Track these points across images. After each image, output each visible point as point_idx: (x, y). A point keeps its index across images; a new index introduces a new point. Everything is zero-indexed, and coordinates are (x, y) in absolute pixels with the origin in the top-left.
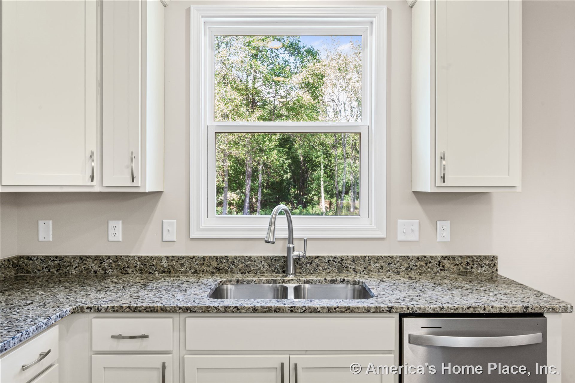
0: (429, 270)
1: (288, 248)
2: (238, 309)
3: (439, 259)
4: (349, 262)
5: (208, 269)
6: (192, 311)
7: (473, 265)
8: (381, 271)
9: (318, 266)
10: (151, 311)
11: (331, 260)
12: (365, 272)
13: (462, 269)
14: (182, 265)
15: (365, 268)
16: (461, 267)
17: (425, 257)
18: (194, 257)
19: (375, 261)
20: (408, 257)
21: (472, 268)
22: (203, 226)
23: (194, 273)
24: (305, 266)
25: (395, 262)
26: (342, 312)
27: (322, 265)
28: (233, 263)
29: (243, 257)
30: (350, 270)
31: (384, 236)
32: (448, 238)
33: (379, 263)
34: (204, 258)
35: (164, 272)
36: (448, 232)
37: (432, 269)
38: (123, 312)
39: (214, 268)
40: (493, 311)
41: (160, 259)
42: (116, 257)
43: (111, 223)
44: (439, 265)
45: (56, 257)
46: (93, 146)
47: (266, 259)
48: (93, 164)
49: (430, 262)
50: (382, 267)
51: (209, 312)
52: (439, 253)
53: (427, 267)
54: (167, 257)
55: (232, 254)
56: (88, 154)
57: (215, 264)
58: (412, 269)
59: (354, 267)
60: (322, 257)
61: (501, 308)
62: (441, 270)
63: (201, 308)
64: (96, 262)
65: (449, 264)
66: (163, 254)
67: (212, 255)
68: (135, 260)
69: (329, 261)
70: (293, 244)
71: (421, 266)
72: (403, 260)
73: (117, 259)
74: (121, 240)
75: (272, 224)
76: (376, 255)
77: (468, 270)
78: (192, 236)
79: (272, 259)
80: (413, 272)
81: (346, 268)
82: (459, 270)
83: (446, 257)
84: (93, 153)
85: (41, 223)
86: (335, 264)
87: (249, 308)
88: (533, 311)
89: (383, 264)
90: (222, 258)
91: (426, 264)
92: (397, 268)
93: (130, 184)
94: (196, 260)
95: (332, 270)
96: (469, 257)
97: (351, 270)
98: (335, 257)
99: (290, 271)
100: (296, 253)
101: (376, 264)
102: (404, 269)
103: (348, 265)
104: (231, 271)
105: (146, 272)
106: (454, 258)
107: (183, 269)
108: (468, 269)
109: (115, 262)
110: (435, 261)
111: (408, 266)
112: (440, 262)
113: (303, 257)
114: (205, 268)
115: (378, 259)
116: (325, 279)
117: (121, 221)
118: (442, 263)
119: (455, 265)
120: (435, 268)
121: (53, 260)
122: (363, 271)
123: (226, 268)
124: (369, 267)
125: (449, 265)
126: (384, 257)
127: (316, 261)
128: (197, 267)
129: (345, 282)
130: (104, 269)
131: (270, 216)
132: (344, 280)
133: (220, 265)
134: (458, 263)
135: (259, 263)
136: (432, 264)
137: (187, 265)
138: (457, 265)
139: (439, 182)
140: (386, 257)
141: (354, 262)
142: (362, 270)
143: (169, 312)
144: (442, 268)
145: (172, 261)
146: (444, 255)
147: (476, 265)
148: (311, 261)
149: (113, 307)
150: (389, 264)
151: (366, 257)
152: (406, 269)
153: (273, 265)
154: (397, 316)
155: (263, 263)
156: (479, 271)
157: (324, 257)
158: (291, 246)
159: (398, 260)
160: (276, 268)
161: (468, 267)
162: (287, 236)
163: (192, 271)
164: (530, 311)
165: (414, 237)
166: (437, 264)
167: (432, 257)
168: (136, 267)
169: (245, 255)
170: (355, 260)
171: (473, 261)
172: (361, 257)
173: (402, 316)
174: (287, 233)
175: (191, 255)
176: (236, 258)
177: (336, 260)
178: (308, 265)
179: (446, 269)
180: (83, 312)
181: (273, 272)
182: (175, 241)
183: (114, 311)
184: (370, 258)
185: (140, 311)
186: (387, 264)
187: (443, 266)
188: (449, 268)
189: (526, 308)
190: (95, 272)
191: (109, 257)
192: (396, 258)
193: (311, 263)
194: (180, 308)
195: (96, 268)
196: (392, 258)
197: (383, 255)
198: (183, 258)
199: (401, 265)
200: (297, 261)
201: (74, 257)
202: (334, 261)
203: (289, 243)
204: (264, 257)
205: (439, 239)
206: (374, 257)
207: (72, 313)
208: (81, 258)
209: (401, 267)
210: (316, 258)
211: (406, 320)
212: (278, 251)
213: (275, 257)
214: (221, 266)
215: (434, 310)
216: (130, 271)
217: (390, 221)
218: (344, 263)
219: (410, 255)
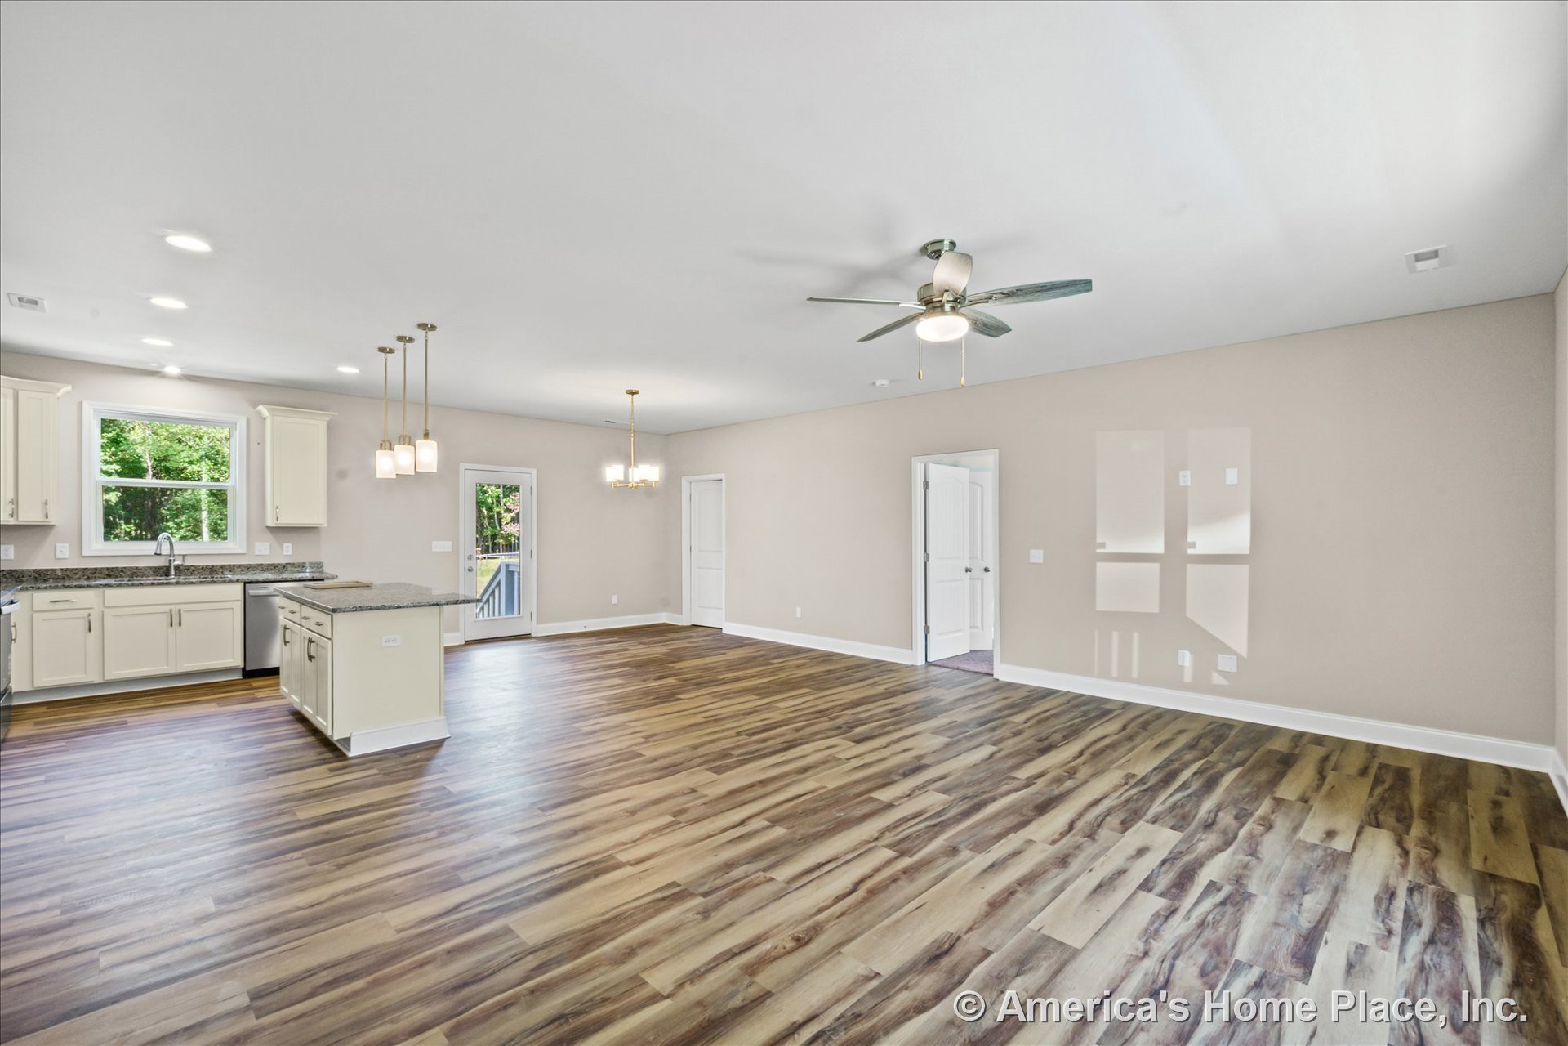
1: (170, 560)
3: (284, 565)
4: (218, 568)
5: (100, 575)
6: (109, 586)
9: (193, 570)
10: (80, 587)
11: (204, 567)
12: (231, 573)
13: (299, 570)
14: (75, 574)
15: (231, 571)
17: (274, 564)
18: (86, 569)
22: (93, 548)
24: (183, 571)
25: (253, 567)
27: (197, 570)
28: (122, 572)
30: (219, 572)
31: (244, 551)
32: (290, 553)
33: (241, 568)
34: (96, 569)
35: (58, 579)
36: (290, 549)
37: (279, 571)
38: (58, 588)
39: (105, 575)
41: (54, 570)
42: (10, 570)
43: (4, 547)
46: (12, 496)
47: (151, 568)
48: (13, 506)
49: (278, 567)
52: (283, 561)
53: (275, 570)
54: (61, 569)
55: (121, 566)
57: (106, 573)
58: (264, 571)
59: (222, 571)
60: (197, 565)
62: (285, 571)
66: (56, 568)
67: (103, 566)
68: (29, 572)
69: (202, 568)
70: (174, 558)
71: (271, 569)
72: (260, 565)
73: (12, 571)
74: (13, 558)
75: (159, 545)
76: (239, 563)
78: (84, 555)
79: (156, 568)
83: (289, 563)
84: (12, 500)
86: (207, 570)
89: (243, 569)
90: (113, 568)
91: (275, 567)
92: (254, 571)
93: (43, 520)
94: (89, 570)
96: (304, 563)
98: (208, 566)
99: (171, 574)
100: (176, 563)
101: (239, 569)
102: (260, 571)
103: (217, 570)
104: (121, 576)
105: (41, 579)
106: (294, 564)
107: (77, 577)
108: (303, 570)
109: (10, 573)
110: (281, 566)
111: (262, 569)
112: (284, 567)
113: (182, 565)
114: (97, 575)
115: (240, 566)
117: (13, 546)
123: (115, 574)
124: (234, 570)
125: (290, 568)
127: (192, 567)
128: (89, 575)
134: (296, 566)
135: (145, 571)
137: (80, 574)
139: (275, 521)
140: (246, 564)
141: (222, 568)
142: (228, 572)
143: (92, 587)
145: (65, 571)
148: (188, 568)
149: (50, 586)
150: (248, 568)
151: (231, 565)
153: (159, 571)
154: (243, 584)
155: (148, 570)
158: (172, 560)
159: (255, 565)
160: (161, 573)
162: (168, 554)
163: (85, 577)
165: (267, 553)
167: (279, 564)
168: (30, 576)
169: (132, 566)
170: (224, 566)
172: (227, 565)
173: (245, 583)
175: (84, 567)
176: (125, 568)
178: (186, 570)
179: (288, 570)
180: (27, 589)
182: (68, 559)
183: (51, 588)
184: (233, 565)
185: (71, 587)
191: (4, 570)
192: (253, 564)
194: (101, 585)
196: (250, 564)
197: (244, 563)
198: (76, 569)
199: (257, 569)
200: (177, 568)
202: (206, 568)
203: (171, 558)
205: (285, 553)
206: (237, 565)
211: (247, 585)
212: (161, 562)
213: (159, 566)
214: (111, 573)
216: (24, 579)
217: (250, 543)
218: (215, 569)
219: (264, 563)
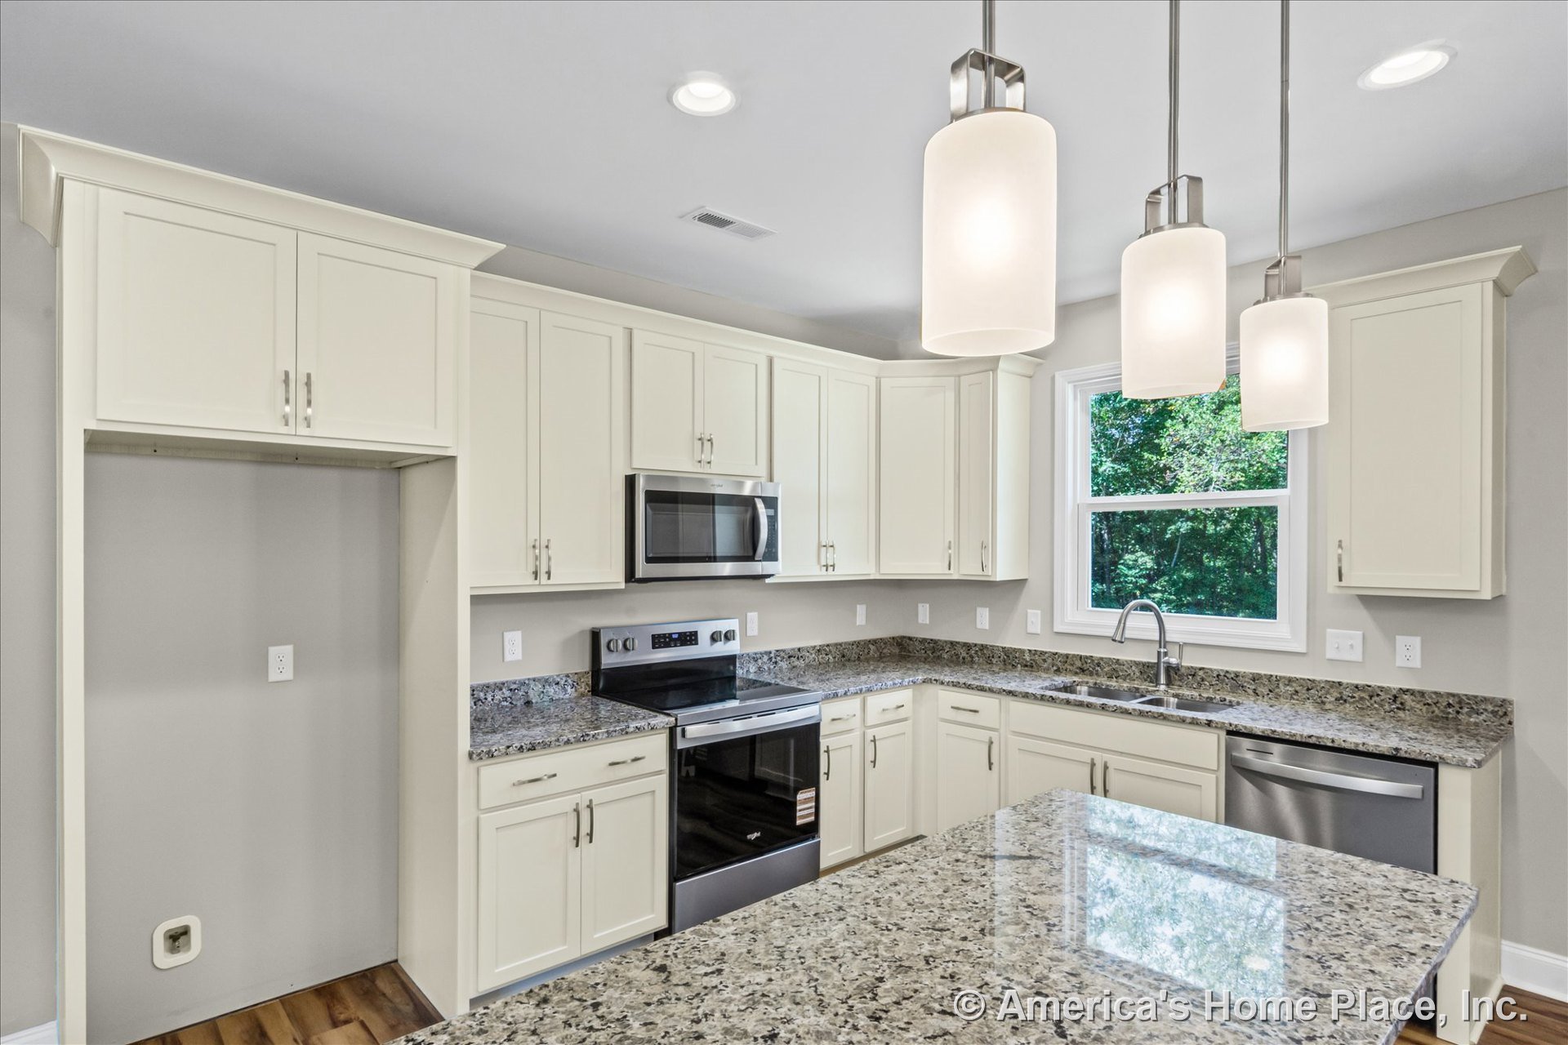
0: (1376, 706)
1: (1159, 653)
2: (1053, 699)
3: (1394, 692)
4: (1247, 680)
5: (1071, 668)
6: (1013, 695)
7: (1461, 708)
8: (1295, 697)
9: (1203, 680)
10: (981, 690)
11: (1222, 674)
12: (1270, 696)
13: (1437, 711)
14: (1045, 661)
15: (1270, 691)
16: (1436, 709)
17: (1370, 686)
18: (1057, 653)
19: (1287, 683)
20: (1340, 684)
21: (1458, 712)
22: (1069, 618)
23: (1056, 670)
24: (1186, 678)
25: (1319, 688)
26: (1155, 717)
27: (1209, 679)
28: (1098, 665)
29: (1110, 659)
30: (1248, 690)
31: (1303, 650)
32: (1416, 663)
33: (1292, 686)
34: (1067, 656)
35: (1026, 666)
36: (1416, 654)
37: (1382, 706)
38: (960, 687)
39: (1077, 668)
40: (1344, 745)
41: (1022, 651)
42: (982, 645)
43: (979, 610)
44: (1394, 701)
45: (932, 640)
46: (950, 537)
47: (1137, 664)
48: (950, 551)
49: (1378, 695)
50: (1297, 692)
51: (1027, 697)
52: (1395, 683)
53: (1372, 702)
54: (1030, 651)
55: (1097, 654)
56: (947, 545)
57: (1078, 664)
58: (1345, 701)
59: (1254, 687)
60: (1209, 669)
61: (1357, 745)
62: (1398, 708)
63: (1021, 693)
64: (964, 648)
65: (1413, 701)
66: (1026, 648)
67: (1076, 653)
68: (999, 650)
69: (1218, 676)
70: (1165, 647)
71: (1362, 699)
72: (1332, 687)
73: (983, 647)
74: (987, 628)
75: (1121, 621)
76: (1288, 675)
77: (1450, 716)
78: (1056, 630)
79: (1144, 664)
80: (1348, 705)
81: (1242, 687)
82: (1433, 712)
83: (1408, 690)
84: (950, 542)
85: (920, 605)
86: (1227, 680)
87: (1063, 700)
88: (1407, 756)
89: (1298, 688)
90: (1087, 657)
91: (1371, 697)
92: (1320, 697)
93: (981, 573)
94: (1059, 657)
95: (1223, 688)
96: (1453, 695)
97: (1250, 692)
98: (1227, 672)
99: (1160, 680)
100: (1169, 660)
101: (1288, 688)
102: (1333, 699)
103: (1245, 684)
104: (1096, 674)
105: (1010, 663)
106: (1422, 694)
107: (1045, 665)
108: (1449, 713)
109: (981, 650)
110: (1386, 693)
111: (1339, 696)
112: (1395, 697)
113: (1179, 664)
114: (1068, 667)
115: (1290, 681)
116: (1200, 695)
117: (988, 609)
118: (1399, 699)
119: (1425, 705)
120: (1387, 704)
121: (929, 643)
122: (1268, 694)
123: (1091, 669)
124: (1277, 690)
125: (1413, 704)
126: (1301, 679)
127: (1201, 673)
128: (1059, 664)
129: (1227, 702)
130: (972, 657)
131: (1121, 611)
132: (1225, 700)
133: (1085, 665)
134: (1430, 701)
135: (1128, 668)
136: (1382, 698)
137: (1050, 660)
138: (1428, 704)
139: (1337, 581)
140: (1304, 679)
141: (1254, 681)
142: (1266, 693)
143: (995, 692)
144: (1400, 706)
145: (1034, 655)
146: (1405, 686)
147: (1466, 710)
148: (1193, 672)
149: (953, 682)
150: (1308, 689)
151: (1272, 676)
152: (1336, 700)
153: (1145, 672)
154: (1224, 733)
155: (1134, 668)
156: (1472, 720)
157: (1211, 670)
158: (1162, 650)
159: (1322, 685)
160: (1148, 677)
161: (1450, 710)
162: (1158, 639)
163: (1055, 668)
164: (1402, 754)
165: (1356, 655)
166: (1390, 699)
167: (1382, 689)
168: (1000, 657)
169: (1112, 657)
170: (1255, 678)
171: (1460, 702)
172: (1265, 675)
173: (1227, 731)
174: (1158, 634)
175: (1054, 651)
176: (1102, 659)
177: (1228, 675)
178: (1190, 677)
179: (1407, 708)
180: (931, 682)
181: (1146, 680)
182: (1038, 634)
183: (953, 686)
184: (1278, 679)
185: (973, 689)
186: (1305, 688)
187: (1402, 704)
188: (1412, 708)
189: (1397, 749)
190: (964, 658)
191: (976, 645)
192: (1319, 682)
193: (1194, 675)
194: (1004, 691)
195: (964, 654)
196: (1313, 681)
197: (1298, 676)
198: (1046, 653)
199: (1328, 693)
200: (1170, 669)
201: (946, 642)
202: (1225, 676)
203: (1160, 647)
204: (1135, 662)
205: (1400, 662)
206: (1284, 677)
207: (924, 682)
208: (952, 643)
209: (1328, 696)
210: (1201, 669)
211: (1230, 738)
213: (1148, 663)
214: (1085, 667)
215: (1263, 732)
216: (994, 661)
217: (1314, 632)
218: (1240, 680)
219: (1344, 681)
